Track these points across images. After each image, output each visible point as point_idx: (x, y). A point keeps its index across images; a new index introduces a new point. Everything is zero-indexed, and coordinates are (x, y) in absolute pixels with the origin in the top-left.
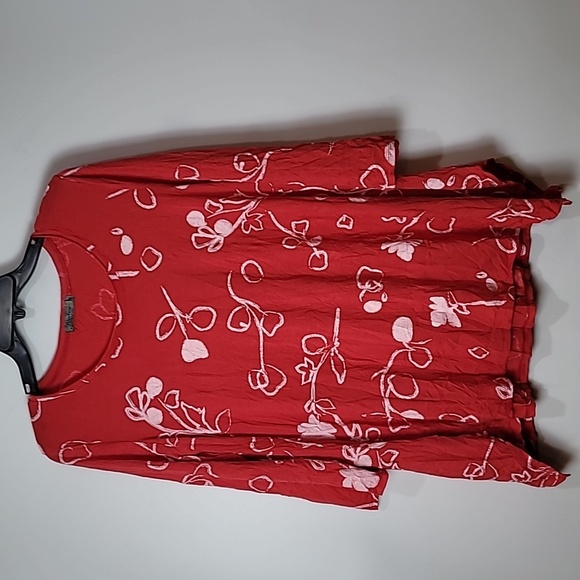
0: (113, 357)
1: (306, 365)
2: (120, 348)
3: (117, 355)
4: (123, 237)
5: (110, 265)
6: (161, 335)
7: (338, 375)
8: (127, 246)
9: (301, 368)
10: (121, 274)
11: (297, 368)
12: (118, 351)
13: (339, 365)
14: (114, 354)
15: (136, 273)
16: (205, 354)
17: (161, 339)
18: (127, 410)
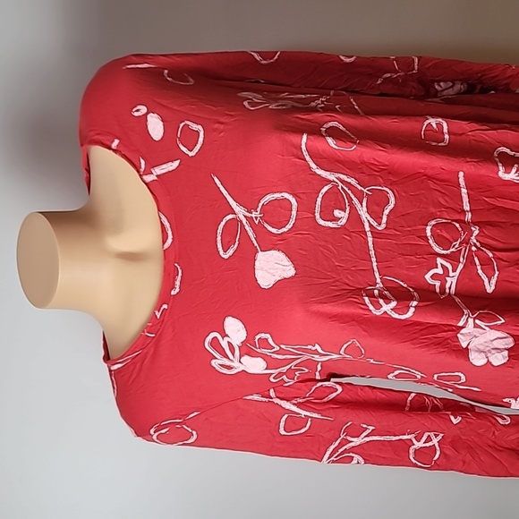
0: (173, 293)
1: (440, 271)
2: (179, 278)
3: (177, 290)
4: (149, 116)
5: (143, 162)
6: (225, 251)
7: (486, 280)
8: (156, 127)
9: (433, 277)
10: (159, 171)
11: (428, 277)
12: (178, 283)
13: (486, 263)
14: (173, 288)
15: (176, 163)
16: (290, 271)
17: (226, 256)
18: (214, 363)
